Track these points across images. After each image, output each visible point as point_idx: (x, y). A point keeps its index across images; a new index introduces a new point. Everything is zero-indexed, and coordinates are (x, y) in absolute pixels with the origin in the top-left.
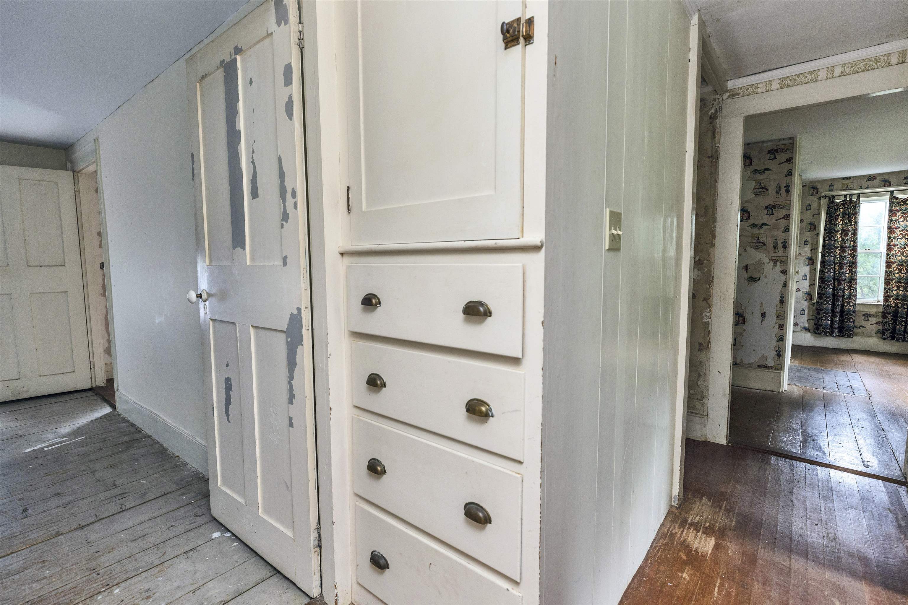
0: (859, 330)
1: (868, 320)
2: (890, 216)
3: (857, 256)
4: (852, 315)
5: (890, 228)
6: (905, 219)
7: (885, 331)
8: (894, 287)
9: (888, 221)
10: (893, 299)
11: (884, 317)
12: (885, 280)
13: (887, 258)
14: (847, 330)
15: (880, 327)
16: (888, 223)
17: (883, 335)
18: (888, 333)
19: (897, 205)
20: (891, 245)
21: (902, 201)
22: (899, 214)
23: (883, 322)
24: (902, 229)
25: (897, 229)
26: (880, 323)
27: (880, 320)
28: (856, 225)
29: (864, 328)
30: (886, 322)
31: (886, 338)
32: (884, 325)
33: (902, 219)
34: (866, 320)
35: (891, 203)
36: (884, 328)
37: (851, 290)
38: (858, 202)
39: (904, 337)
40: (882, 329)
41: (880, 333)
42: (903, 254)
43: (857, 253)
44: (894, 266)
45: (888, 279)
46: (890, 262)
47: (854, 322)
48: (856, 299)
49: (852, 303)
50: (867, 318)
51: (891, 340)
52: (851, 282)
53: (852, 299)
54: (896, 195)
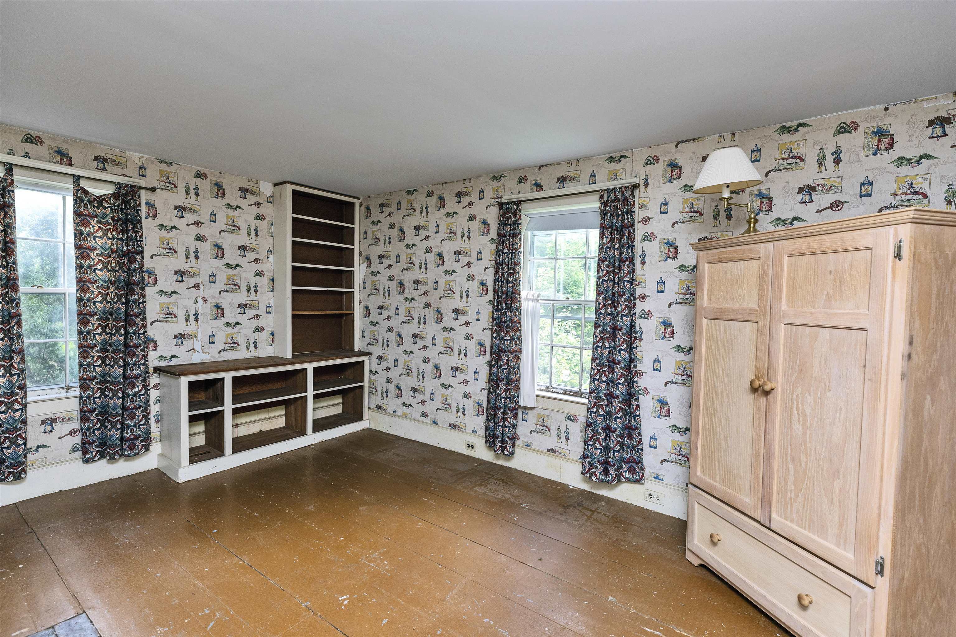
0: (37, 456)
1: (53, 430)
2: (77, 224)
3: (19, 299)
4: (21, 428)
5: (78, 247)
6: (104, 234)
7: (87, 446)
8: (97, 359)
9: (75, 234)
10: (97, 383)
11: (84, 419)
12: (79, 348)
13: (79, 306)
14: (11, 466)
15: (77, 439)
16: (75, 237)
17: (84, 454)
18: (93, 448)
19: (89, 206)
20: (84, 281)
21: (95, 200)
22: (94, 222)
23: (82, 429)
24: (102, 253)
25: (92, 250)
26: (76, 432)
27: (77, 425)
28: (9, 231)
29: (46, 449)
30: (88, 429)
31: (91, 459)
32: (84, 435)
33: (100, 234)
34: (49, 432)
35: (78, 201)
36: (85, 441)
37: (12, 375)
38: (9, 181)
39: (122, 449)
40: (82, 443)
41: (78, 450)
42: (105, 299)
43: (19, 293)
44: (94, 320)
45: (85, 347)
46: (85, 314)
47: (25, 444)
48: (25, 394)
49: (18, 403)
50: (50, 428)
51: (99, 459)
52: (11, 358)
53: (18, 394)
54: (84, 184)
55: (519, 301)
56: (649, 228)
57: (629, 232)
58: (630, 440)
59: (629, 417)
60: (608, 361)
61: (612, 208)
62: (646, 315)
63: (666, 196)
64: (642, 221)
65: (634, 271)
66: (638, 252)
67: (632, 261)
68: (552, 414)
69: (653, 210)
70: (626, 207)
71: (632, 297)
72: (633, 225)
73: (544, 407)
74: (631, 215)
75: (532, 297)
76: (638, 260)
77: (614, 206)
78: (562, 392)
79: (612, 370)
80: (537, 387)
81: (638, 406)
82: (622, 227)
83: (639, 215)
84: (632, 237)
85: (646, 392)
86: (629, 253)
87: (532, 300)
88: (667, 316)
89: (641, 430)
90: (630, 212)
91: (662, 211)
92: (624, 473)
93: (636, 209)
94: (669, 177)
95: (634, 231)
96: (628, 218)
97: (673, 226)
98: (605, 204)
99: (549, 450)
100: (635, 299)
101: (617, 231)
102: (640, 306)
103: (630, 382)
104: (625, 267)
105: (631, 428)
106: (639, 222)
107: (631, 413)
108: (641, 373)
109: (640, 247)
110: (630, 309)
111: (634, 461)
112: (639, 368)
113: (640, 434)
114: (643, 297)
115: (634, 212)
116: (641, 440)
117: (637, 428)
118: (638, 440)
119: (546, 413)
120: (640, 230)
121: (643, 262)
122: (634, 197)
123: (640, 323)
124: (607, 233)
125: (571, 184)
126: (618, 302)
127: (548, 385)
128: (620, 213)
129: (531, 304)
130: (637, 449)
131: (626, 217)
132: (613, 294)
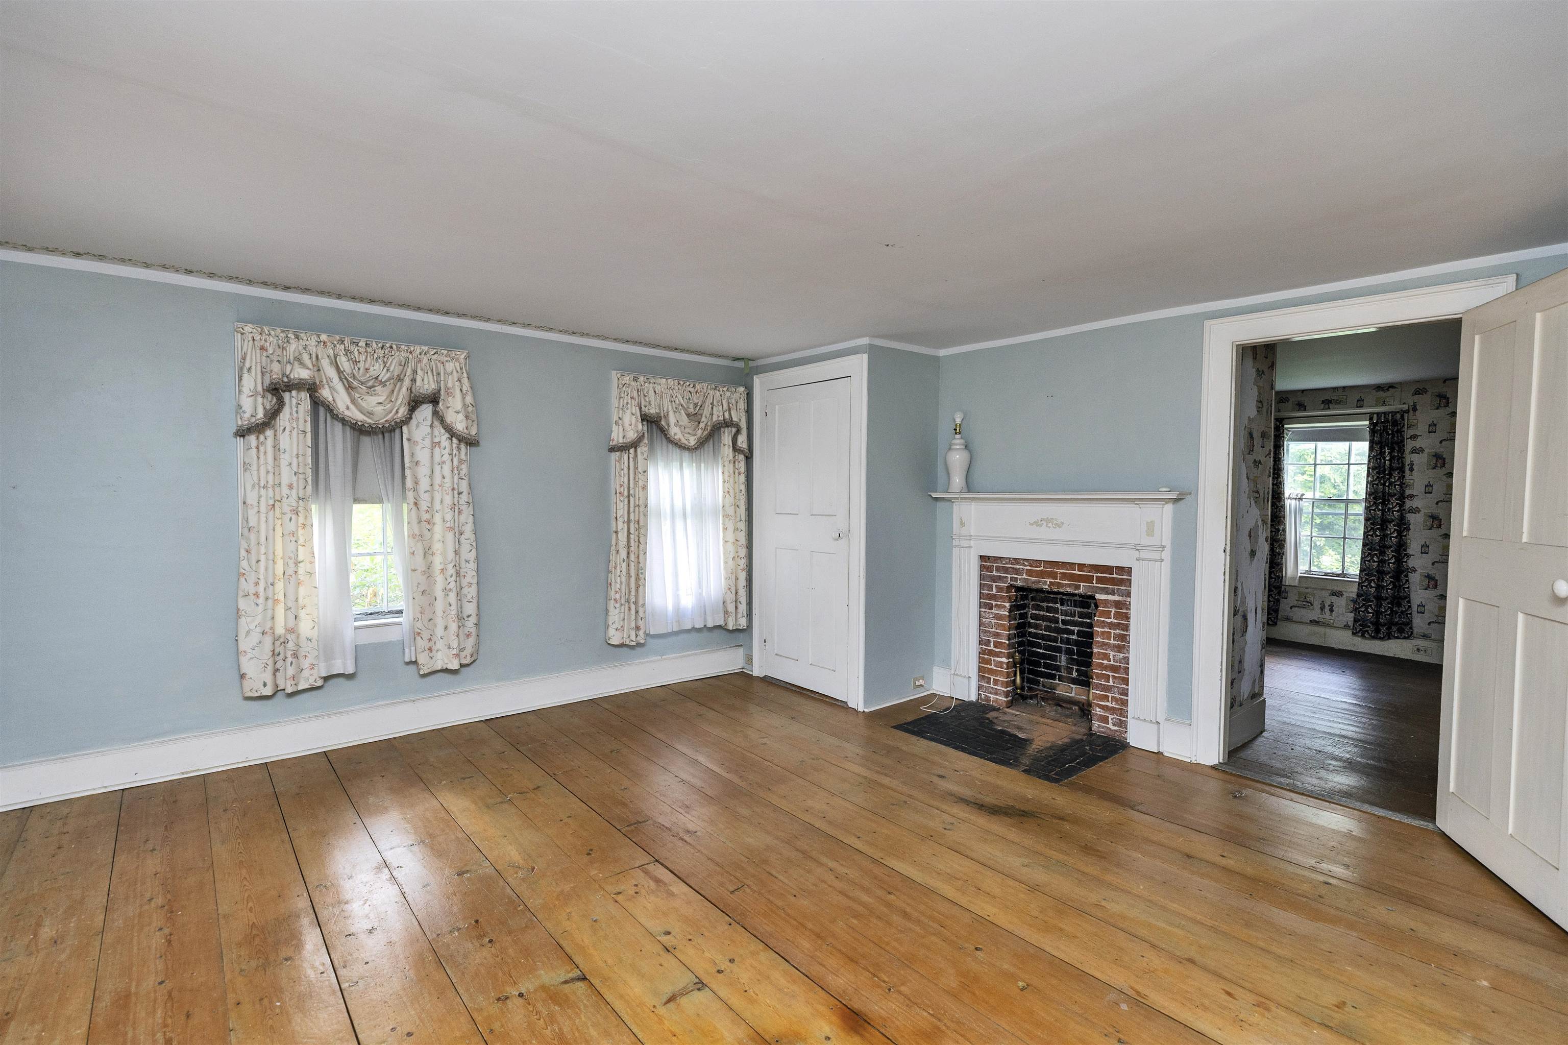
55: (1284, 500)
56: (1418, 444)
57: (1400, 448)
58: (1399, 607)
59: (1398, 590)
60: (1379, 546)
61: (1382, 428)
62: (1416, 511)
63: (1434, 420)
64: (1411, 438)
65: (1404, 477)
66: (1407, 462)
67: (1402, 470)
68: (1315, 592)
69: (1422, 428)
70: (1396, 429)
71: (1402, 497)
72: (1402, 441)
73: (1306, 586)
74: (1401, 434)
75: (1295, 497)
76: (1407, 468)
77: (1384, 426)
78: (1324, 574)
79: (1382, 553)
80: (1299, 572)
81: (1407, 581)
82: (1392, 443)
83: (1408, 433)
84: (1402, 450)
85: (1414, 570)
86: (1399, 464)
87: (1296, 499)
88: (1435, 512)
89: (1410, 599)
90: (1400, 432)
91: (1430, 430)
92: (1393, 633)
93: (1405, 429)
94: (1437, 405)
95: (1404, 446)
96: (1398, 437)
97: (1441, 442)
98: (1375, 425)
99: (1311, 621)
100: (1404, 498)
101: (1388, 446)
102: (1408, 504)
103: (1399, 561)
104: (1396, 474)
105: (1400, 598)
106: (1407, 439)
107: (1400, 586)
108: (1408, 556)
109: (1408, 458)
110: (1401, 506)
111: (1403, 624)
112: (1409, 552)
113: (1409, 602)
114: (1411, 497)
115: (1404, 431)
116: (1410, 607)
117: (1406, 598)
118: (1407, 607)
119: (1309, 590)
120: (1409, 445)
121: (1411, 470)
122: (1403, 420)
123: (1410, 517)
124: (1377, 448)
125: (1337, 406)
126: (1389, 501)
127: (1307, 569)
128: (1390, 432)
129: (1293, 502)
130: (1407, 613)
131: (1396, 435)
132: (1384, 495)
